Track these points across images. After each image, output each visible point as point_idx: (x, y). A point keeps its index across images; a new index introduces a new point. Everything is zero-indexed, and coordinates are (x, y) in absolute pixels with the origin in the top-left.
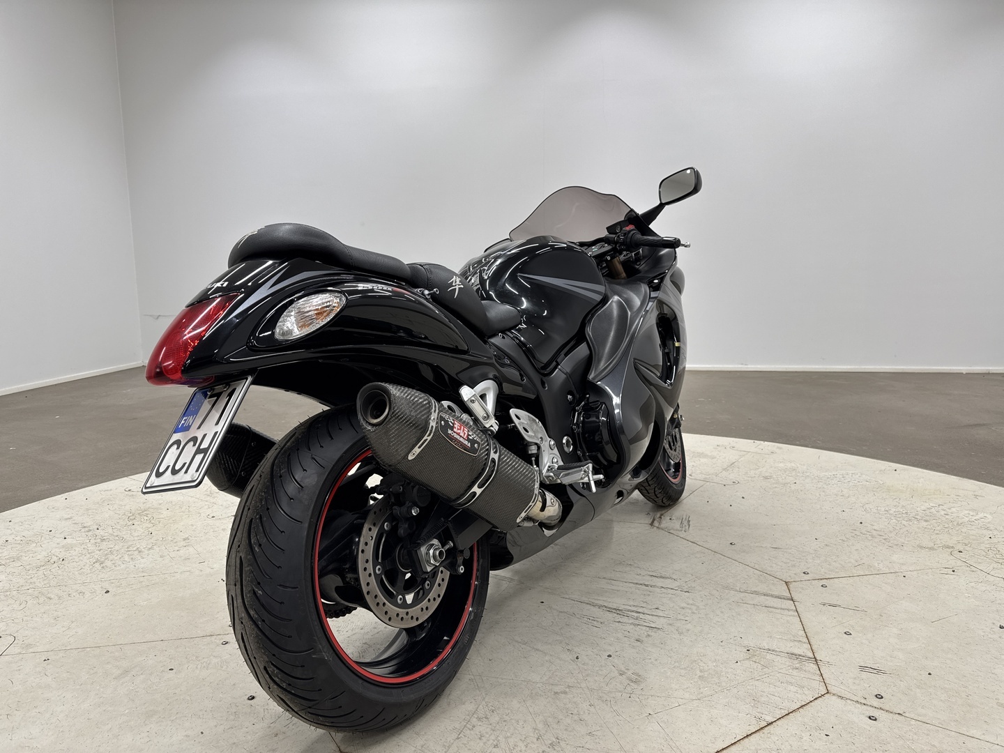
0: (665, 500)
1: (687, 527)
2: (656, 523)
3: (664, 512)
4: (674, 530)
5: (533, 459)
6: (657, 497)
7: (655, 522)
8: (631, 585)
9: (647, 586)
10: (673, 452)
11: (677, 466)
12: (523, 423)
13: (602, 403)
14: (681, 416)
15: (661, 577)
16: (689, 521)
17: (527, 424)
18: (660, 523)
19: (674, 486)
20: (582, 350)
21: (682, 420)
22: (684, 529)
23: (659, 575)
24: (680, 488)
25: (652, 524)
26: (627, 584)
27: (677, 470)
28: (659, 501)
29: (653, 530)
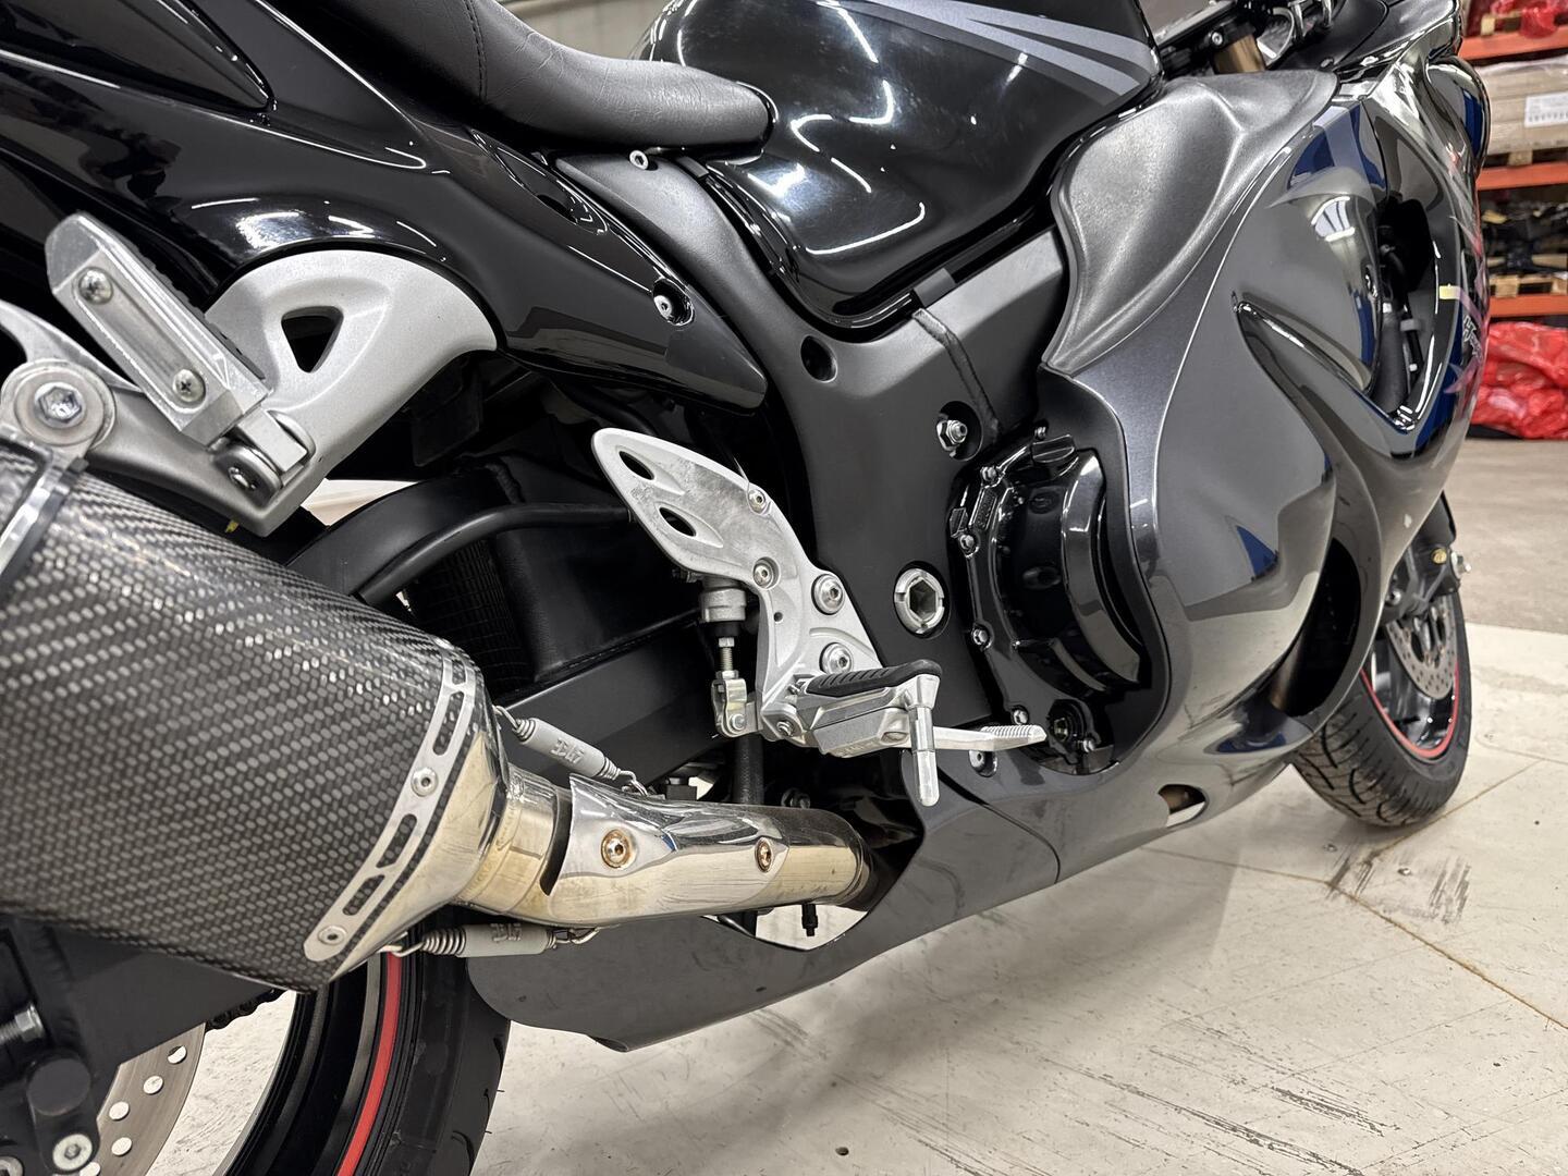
0: (1386, 811)
1: (1455, 907)
2: (1349, 883)
3: (1382, 846)
4: (1406, 911)
5: (727, 643)
6: (1362, 802)
7: (1349, 876)
8: (1197, 1125)
9: (1254, 1138)
10: (1428, 668)
11: (1442, 710)
12: (660, 493)
13: (1083, 454)
14: (1460, 559)
15: (1323, 1106)
16: (1464, 885)
17: (687, 498)
18: (1362, 881)
19: (1424, 772)
20: (1034, 263)
21: (1463, 570)
22: (1442, 911)
23: (1315, 1094)
24: (1444, 778)
25: (1334, 884)
26: (1182, 1119)
27: (1439, 723)
28: (1369, 813)
29: (1331, 904)
